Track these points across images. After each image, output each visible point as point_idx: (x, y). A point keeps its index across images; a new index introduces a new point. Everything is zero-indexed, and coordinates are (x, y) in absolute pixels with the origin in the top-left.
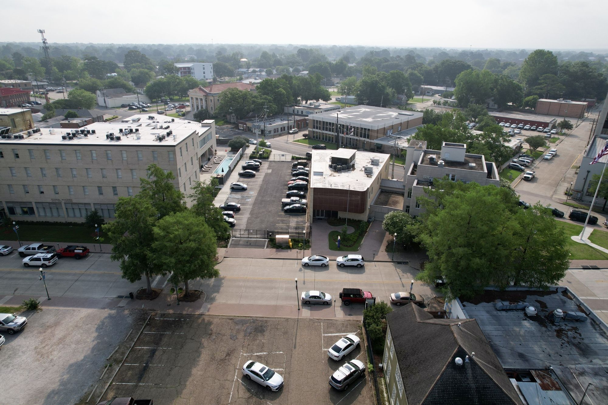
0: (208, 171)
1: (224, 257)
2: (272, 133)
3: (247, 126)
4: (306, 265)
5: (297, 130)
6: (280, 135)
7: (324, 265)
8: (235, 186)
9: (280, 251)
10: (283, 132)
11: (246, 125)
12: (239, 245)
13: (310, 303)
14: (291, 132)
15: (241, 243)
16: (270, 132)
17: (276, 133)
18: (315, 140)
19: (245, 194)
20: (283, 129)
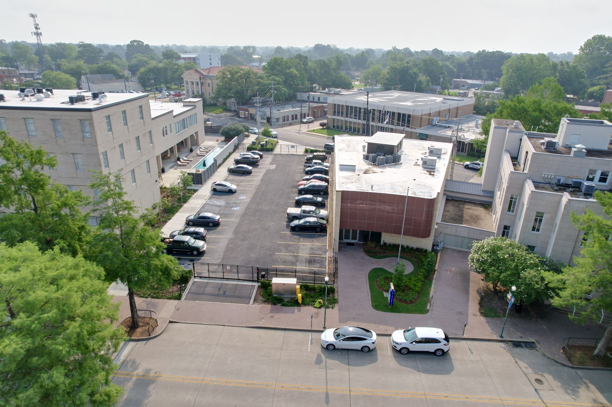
0: (185, 165)
1: (170, 322)
2: (281, 120)
3: (250, 112)
4: (330, 348)
5: (313, 119)
6: (291, 124)
7: (367, 349)
9: (278, 312)
10: (295, 121)
11: (248, 111)
12: (203, 294)
14: (304, 120)
15: (208, 290)
16: (278, 119)
17: (286, 122)
18: (335, 130)
19: (231, 198)
20: (294, 117)
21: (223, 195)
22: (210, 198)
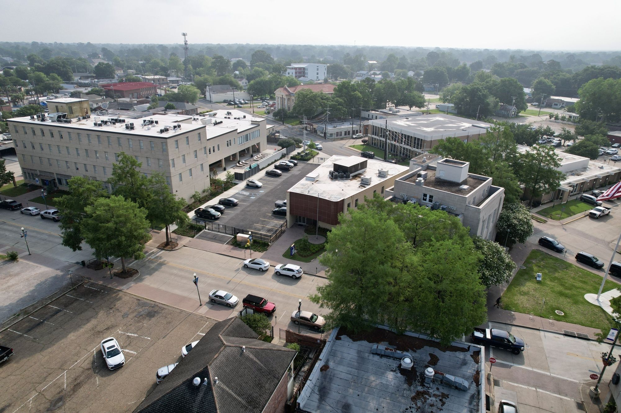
0: (241, 167)
1: (184, 246)
2: (334, 136)
4: (246, 267)
5: (362, 135)
6: (342, 139)
7: (262, 270)
8: (250, 184)
10: (347, 136)
11: (313, 126)
12: (205, 237)
13: (215, 302)
14: (354, 136)
15: (209, 236)
16: (331, 135)
17: (339, 137)
18: (375, 147)
19: (255, 191)
20: (347, 133)
21: (252, 189)
22: (243, 190)
